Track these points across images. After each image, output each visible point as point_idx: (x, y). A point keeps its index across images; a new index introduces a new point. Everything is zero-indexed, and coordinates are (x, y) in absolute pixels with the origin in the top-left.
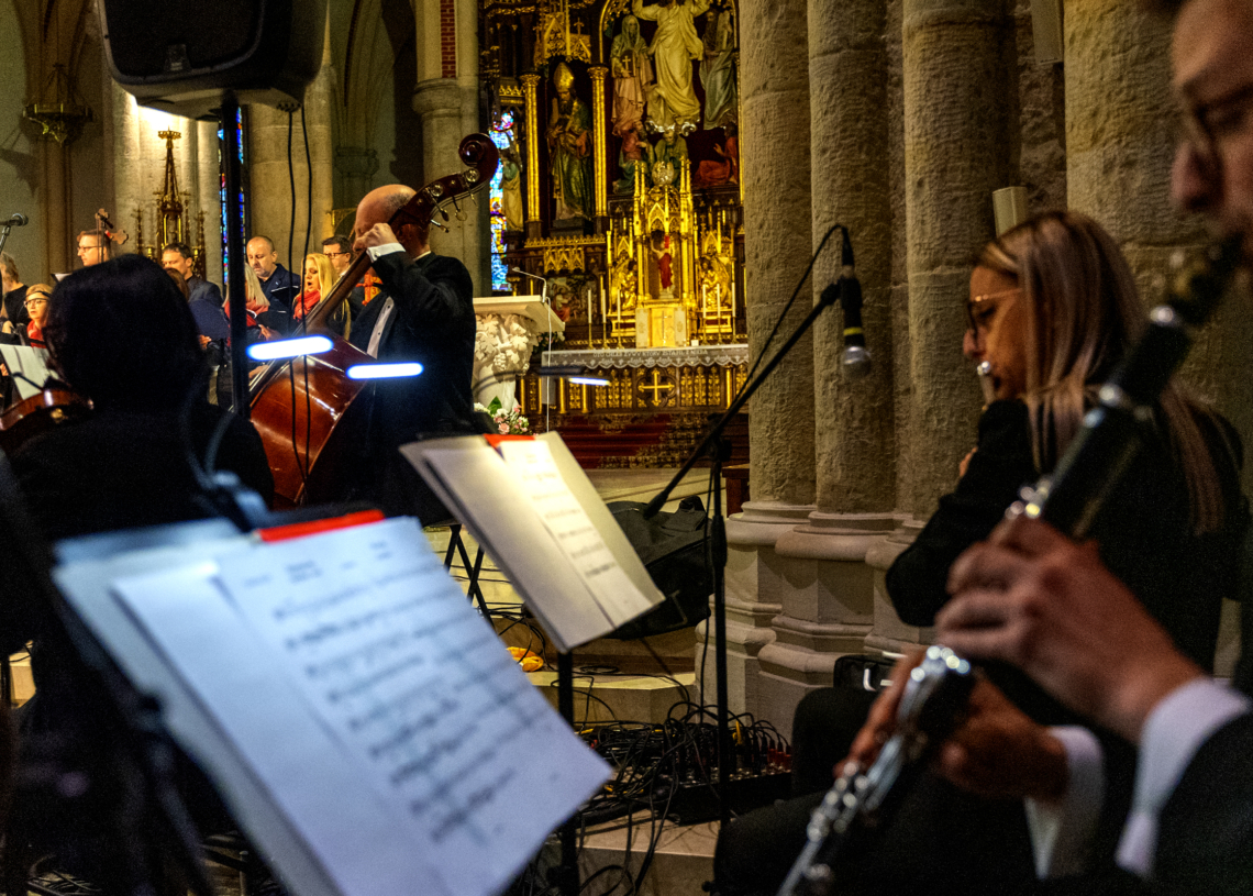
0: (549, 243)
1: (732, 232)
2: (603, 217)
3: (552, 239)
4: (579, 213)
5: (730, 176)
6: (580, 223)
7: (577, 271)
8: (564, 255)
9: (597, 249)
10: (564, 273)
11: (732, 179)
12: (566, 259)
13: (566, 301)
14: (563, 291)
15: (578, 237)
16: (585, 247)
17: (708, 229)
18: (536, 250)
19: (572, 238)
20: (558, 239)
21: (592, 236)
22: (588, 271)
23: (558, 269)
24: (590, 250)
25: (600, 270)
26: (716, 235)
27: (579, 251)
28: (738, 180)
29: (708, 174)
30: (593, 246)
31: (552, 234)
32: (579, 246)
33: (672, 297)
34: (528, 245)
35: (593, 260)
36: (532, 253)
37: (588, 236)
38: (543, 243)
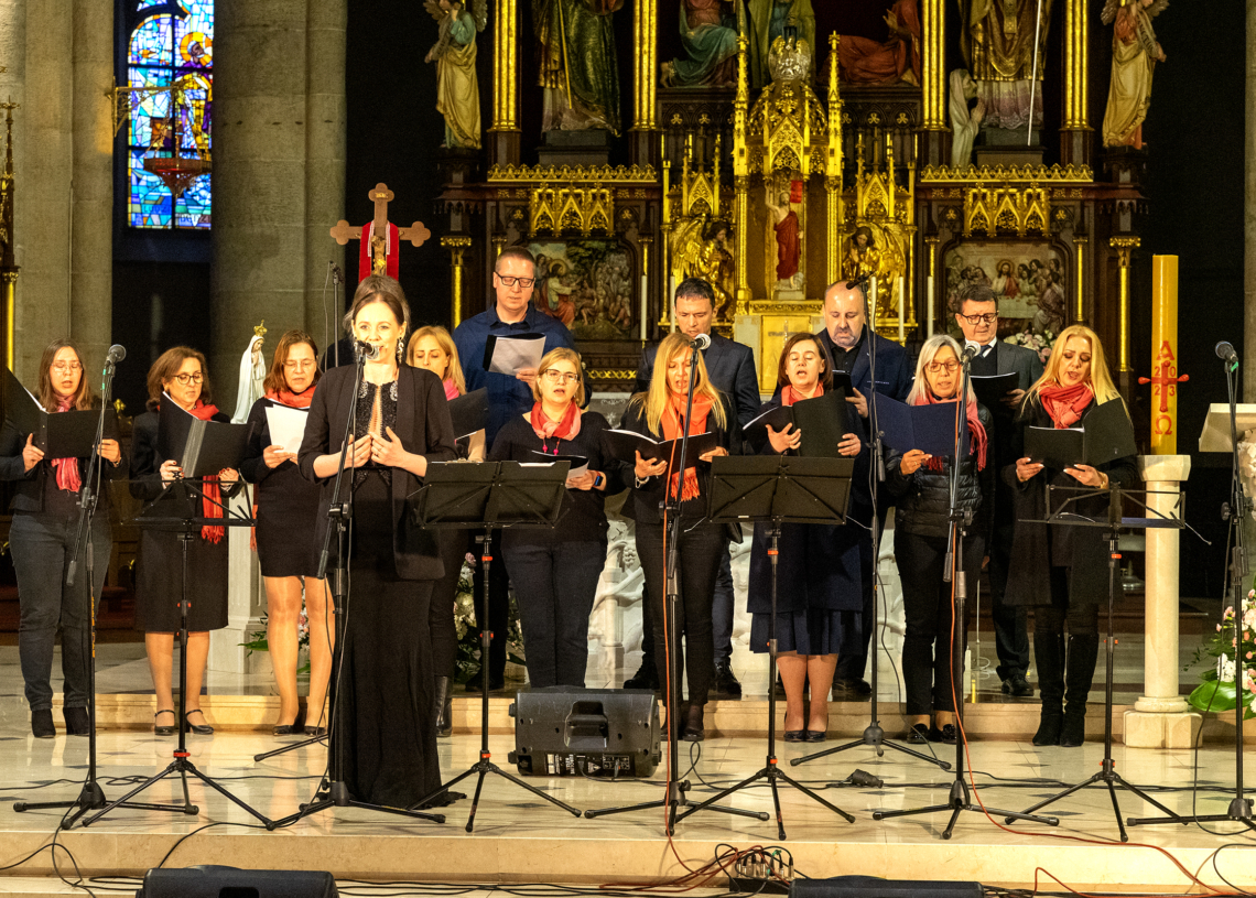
0: (536, 175)
1: (912, 175)
2: (651, 132)
3: (545, 167)
4: (599, 119)
5: (904, 71)
6: (602, 141)
7: (598, 234)
8: (571, 202)
9: (640, 194)
10: (571, 236)
11: (908, 77)
12: (576, 208)
13: (567, 291)
14: (562, 271)
15: (600, 167)
16: (616, 188)
17: (869, 170)
18: (512, 188)
19: (587, 168)
20: (558, 168)
21: (628, 166)
22: (620, 235)
23: (559, 226)
24: (625, 194)
25: (642, 235)
26: (886, 182)
27: (603, 196)
28: (921, 80)
29: (861, 63)
30: (632, 188)
31: (543, 159)
32: (605, 186)
33: (801, 296)
34: (495, 177)
35: (627, 215)
36: (504, 194)
37: (621, 168)
38: (524, 176)
